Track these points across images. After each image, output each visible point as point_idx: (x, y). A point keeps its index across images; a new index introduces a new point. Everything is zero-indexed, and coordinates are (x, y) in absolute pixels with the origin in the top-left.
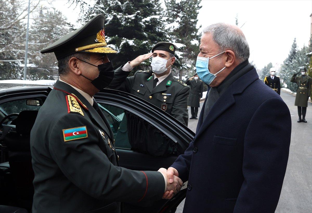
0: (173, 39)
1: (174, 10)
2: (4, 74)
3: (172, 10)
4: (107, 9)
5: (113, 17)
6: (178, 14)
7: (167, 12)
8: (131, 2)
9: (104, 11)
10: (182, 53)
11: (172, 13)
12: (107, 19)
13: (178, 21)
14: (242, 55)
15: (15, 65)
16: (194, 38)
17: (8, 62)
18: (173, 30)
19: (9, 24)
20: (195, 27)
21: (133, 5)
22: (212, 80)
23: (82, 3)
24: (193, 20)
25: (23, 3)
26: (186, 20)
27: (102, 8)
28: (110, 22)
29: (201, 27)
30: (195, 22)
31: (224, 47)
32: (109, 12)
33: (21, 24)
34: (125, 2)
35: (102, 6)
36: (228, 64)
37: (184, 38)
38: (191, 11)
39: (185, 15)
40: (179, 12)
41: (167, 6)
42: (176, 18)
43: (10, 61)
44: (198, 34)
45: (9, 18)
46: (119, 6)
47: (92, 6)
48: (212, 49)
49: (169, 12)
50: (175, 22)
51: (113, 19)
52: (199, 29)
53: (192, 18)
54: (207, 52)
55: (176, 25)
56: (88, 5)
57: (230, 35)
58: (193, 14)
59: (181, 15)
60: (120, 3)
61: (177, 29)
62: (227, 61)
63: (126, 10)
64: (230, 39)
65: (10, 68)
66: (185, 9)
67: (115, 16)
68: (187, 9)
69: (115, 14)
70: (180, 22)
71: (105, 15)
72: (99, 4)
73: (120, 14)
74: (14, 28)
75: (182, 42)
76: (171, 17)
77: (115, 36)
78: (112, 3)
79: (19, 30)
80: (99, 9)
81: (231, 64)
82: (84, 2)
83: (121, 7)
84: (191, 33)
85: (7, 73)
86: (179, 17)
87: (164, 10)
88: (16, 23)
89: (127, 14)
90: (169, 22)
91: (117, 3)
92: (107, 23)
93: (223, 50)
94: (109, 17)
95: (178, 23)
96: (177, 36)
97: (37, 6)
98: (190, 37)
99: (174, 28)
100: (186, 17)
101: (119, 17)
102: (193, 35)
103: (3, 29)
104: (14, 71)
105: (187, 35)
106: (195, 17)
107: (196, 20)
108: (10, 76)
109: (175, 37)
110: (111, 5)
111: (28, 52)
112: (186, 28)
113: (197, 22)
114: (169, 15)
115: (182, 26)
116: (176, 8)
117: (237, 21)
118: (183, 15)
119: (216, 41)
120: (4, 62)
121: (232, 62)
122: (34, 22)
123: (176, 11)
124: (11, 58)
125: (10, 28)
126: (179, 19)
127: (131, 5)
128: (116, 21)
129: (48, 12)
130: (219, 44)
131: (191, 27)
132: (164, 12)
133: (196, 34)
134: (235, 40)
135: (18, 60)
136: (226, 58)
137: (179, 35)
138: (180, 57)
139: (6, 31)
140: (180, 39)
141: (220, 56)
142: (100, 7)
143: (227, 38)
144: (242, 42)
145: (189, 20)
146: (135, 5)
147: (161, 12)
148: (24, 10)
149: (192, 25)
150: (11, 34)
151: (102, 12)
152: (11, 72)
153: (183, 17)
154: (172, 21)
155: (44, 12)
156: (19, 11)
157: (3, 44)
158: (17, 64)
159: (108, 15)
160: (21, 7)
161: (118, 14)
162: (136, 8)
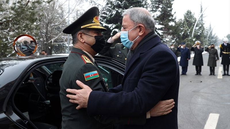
0: (157, 23)
1: (156, 4)
2: (59, 51)
3: (155, 3)
4: (112, 7)
5: (116, 11)
6: (159, 6)
7: (152, 5)
8: (127, 1)
9: (110, 9)
10: (162, 31)
11: (155, 5)
12: (113, 13)
13: (159, 11)
14: (149, 27)
15: (64, 45)
16: (171, 21)
17: (61, 44)
18: (156, 16)
19: (60, 22)
20: (171, 13)
21: (128, 3)
22: (131, 46)
23: (98, 5)
24: (169, 9)
25: (66, 8)
26: (165, 9)
27: (110, 7)
28: (114, 15)
29: (175, 13)
30: (171, 10)
31: (137, 22)
32: (114, 9)
33: (66, 21)
34: (123, 1)
35: (110, 5)
36: (141, 34)
37: (164, 22)
38: (167, 3)
39: (164, 6)
40: (160, 5)
41: (151, 1)
42: (158, 9)
43: (61, 43)
44: (173, 18)
45: (60, 18)
46: (120, 5)
47: (104, 6)
48: (129, 25)
49: (153, 5)
50: (157, 11)
51: (116, 13)
52: (174, 15)
53: (169, 7)
54: (126, 27)
55: (158, 13)
56: (101, 6)
57: (141, 15)
58: (169, 5)
59: (161, 6)
60: (120, 3)
61: (159, 16)
62: (140, 32)
63: (124, 6)
64: (140, 17)
65: (61, 47)
66: (163, 2)
67: (117, 11)
68: (164, 2)
69: (117, 9)
70: (160, 11)
71: (111, 11)
72: (108, 5)
73: (120, 9)
74: (63, 24)
75: (162, 24)
76: (154, 8)
77: (118, 23)
78: (115, 3)
79: (65, 25)
80: (107, 7)
81: (143, 33)
82: (99, 4)
83: (121, 5)
84: (169, 18)
85: (60, 50)
86: (160, 8)
87: (150, 4)
88: (63, 21)
89: (124, 9)
90: (154, 12)
91: (118, 3)
92: (113, 16)
93: (137, 25)
94: (114, 12)
95: (159, 12)
96: (159, 20)
97: (74, 9)
98: (168, 20)
99: (157, 15)
100: (164, 7)
101: (119, 11)
102: (170, 19)
103: (57, 25)
104: (64, 49)
105: (166, 19)
106: (171, 7)
107: (171, 9)
108: (62, 52)
109: (158, 21)
110: (115, 5)
111: (70, 37)
112: (165, 15)
113: (172, 10)
114: (153, 7)
115: (162, 13)
116: (158, 2)
117: (201, 7)
118: (162, 6)
119: (131, 19)
120: (58, 44)
121: (143, 32)
122: (73, 19)
123: (157, 4)
124: (62, 42)
125: (60, 24)
126: (160, 9)
127: (127, 3)
128: (118, 14)
129: (80, 12)
130: (134, 21)
131: (168, 13)
132: (150, 5)
133: (172, 18)
134: (144, 18)
135: (66, 42)
136: (139, 30)
137: (160, 19)
138: (161, 34)
139: (58, 26)
140: (161, 23)
141: (135, 29)
142: (108, 6)
143: (139, 17)
144: (149, 19)
145: (166, 9)
146: (129, 2)
147: (148, 6)
148: (67, 13)
149: (169, 12)
150: (61, 27)
151: (109, 9)
152: (62, 50)
153: (162, 7)
154: (155, 11)
155: (79, 12)
156: (65, 14)
157: (56, 34)
158: (65, 45)
159: (113, 11)
160: (65, 11)
161: (119, 10)
162: (130, 5)
